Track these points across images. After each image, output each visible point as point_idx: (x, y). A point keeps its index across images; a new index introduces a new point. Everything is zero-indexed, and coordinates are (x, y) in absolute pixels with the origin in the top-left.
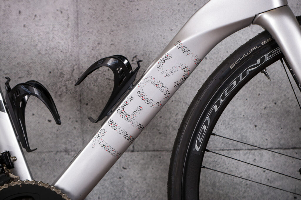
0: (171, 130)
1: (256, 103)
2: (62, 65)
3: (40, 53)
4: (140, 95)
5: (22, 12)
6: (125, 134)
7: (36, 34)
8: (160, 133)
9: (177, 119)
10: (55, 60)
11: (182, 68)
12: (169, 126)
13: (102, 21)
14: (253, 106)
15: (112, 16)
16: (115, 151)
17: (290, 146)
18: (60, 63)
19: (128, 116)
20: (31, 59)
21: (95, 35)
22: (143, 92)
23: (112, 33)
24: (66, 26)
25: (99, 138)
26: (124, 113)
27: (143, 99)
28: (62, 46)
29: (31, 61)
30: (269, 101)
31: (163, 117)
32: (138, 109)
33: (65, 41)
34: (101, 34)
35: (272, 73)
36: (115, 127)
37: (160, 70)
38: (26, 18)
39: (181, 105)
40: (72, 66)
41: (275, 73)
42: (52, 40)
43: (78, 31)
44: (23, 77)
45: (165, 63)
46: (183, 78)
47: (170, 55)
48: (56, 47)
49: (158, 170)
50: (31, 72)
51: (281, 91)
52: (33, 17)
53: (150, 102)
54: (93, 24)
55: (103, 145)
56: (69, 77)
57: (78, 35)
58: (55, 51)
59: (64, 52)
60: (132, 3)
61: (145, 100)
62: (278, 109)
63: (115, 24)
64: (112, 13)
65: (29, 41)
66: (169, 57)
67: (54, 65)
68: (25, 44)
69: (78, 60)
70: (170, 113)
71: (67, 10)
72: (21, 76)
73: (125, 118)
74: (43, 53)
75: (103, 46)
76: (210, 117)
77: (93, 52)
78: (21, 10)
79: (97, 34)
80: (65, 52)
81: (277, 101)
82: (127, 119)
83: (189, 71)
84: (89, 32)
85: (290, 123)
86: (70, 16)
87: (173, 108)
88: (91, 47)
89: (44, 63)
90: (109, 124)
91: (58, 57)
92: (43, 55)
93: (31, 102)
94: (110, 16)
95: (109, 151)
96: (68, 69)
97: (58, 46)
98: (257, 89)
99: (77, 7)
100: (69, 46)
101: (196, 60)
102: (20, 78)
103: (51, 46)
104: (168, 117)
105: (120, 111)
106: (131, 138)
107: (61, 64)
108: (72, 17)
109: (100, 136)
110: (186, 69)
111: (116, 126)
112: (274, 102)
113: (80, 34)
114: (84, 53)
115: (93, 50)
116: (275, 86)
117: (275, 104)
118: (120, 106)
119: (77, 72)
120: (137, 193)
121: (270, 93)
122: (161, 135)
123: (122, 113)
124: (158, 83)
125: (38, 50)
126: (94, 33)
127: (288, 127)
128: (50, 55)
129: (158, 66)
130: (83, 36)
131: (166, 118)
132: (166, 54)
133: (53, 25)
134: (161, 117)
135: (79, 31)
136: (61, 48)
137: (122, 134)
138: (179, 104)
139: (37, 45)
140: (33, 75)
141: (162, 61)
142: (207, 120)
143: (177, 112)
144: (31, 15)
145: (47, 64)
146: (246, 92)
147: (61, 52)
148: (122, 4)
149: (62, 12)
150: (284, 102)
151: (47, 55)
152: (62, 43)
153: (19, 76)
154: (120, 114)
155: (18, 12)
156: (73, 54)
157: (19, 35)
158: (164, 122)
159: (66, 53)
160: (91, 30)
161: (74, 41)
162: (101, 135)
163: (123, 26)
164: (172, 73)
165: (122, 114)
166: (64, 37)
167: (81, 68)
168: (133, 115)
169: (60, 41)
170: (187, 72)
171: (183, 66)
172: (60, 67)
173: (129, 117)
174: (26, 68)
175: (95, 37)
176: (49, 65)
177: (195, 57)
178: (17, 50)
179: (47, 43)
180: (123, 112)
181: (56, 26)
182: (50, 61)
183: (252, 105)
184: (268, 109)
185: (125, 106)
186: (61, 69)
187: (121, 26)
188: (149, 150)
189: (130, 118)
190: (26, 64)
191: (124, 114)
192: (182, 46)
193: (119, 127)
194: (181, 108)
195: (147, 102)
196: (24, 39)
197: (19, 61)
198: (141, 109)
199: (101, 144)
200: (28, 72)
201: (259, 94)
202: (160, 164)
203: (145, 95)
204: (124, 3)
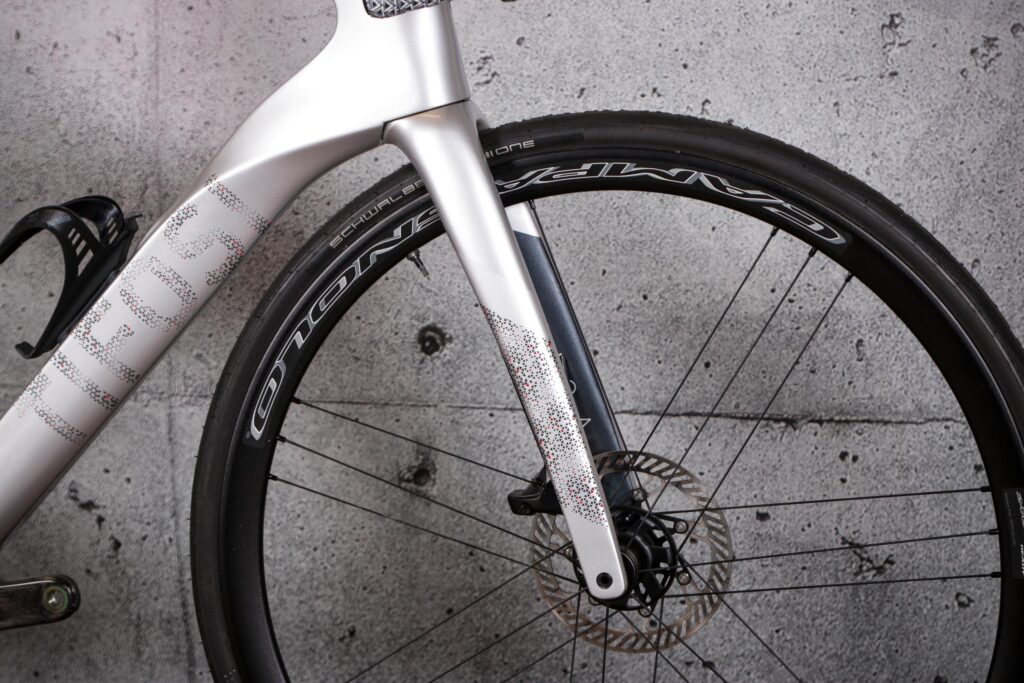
0: (383, 351)
1: (596, 294)
2: (119, 173)
3: (65, 141)
4: (125, 298)
5: (22, 34)
6: (94, 392)
7: (56, 93)
8: (357, 359)
9: (400, 326)
10: (101, 160)
11: (223, 240)
12: (380, 342)
13: (217, 65)
14: (588, 302)
15: (241, 55)
16: (70, 428)
17: (680, 408)
18: (113, 167)
19: (99, 348)
20: (45, 155)
21: (199, 101)
22: (133, 291)
23: (240, 98)
24: (128, 76)
25: (34, 395)
26: (90, 339)
27: (134, 308)
28: (119, 126)
29: (46, 160)
30: (630, 290)
31: (363, 319)
32: (123, 333)
33: (125, 112)
34: (213, 99)
35: (638, 217)
36: (69, 373)
37: (170, 242)
38: (32, 52)
39: (409, 290)
40: (143, 177)
41: (645, 219)
42: (94, 110)
43: (158, 88)
44: (27, 199)
45: (183, 225)
46: (228, 264)
47: (195, 208)
48: (104, 128)
49: (351, 453)
50: (45, 188)
51: (660, 265)
52: (50, 49)
53: (150, 317)
54: (195, 73)
55: (42, 414)
56: (134, 204)
57: (157, 99)
58: (102, 138)
59: (122, 142)
60: (290, 23)
61: (138, 311)
62: (651, 312)
63: (247, 76)
64: (242, 46)
65: (40, 109)
66: (191, 213)
67: (100, 173)
68: (29, 115)
69: (158, 162)
70: (382, 311)
71: (132, 34)
72: (21, 198)
73: (92, 352)
74: (73, 141)
75: (217, 129)
76: (286, 360)
77: (193, 144)
78: (22, 30)
79: (202, 98)
80: (125, 140)
81: (650, 292)
82: (96, 355)
83: (240, 248)
84: (183, 92)
85: (681, 349)
86: (139, 49)
87: (389, 298)
88: (188, 131)
89: (75, 167)
90: (57, 365)
91: (109, 153)
92: (72, 146)
93: (46, 262)
94: (237, 53)
95: (56, 427)
96: (133, 184)
97: (109, 125)
98: (600, 259)
99: (156, 27)
100: (134, 126)
101: (254, 223)
102: (19, 200)
103: (92, 125)
104: (377, 320)
105: (81, 334)
106: (109, 399)
107: (115, 171)
108: (144, 55)
109: (37, 391)
110: (232, 242)
111: (71, 371)
112: (642, 293)
113: (161, 96)
114: (171, 146)
115: (192, 138)
116: (645, 253)
117: (645, 297)
118: (82, 324)
119: (156, 193)
120: (302, 505)
121: (632, 269)
122: (359, 363)
123: (86, 341)
124: (168, 274)
125: (62, 132)
126: (196, 95)
127: (677, 359)
128: (90, 147)
129: (168, 233)
130: (169, 103)
131: (371, 321)
132: (185, 204)
133: (97, 72)
134: (359, 318)
135: (161, 89)
136: (115, 129)
137: (85, 389)
138: (405, 286)
139: (58, 120)
140: (49, 196)
141: (177, 221)
142: (278, 367)
143: (399, 307)
144: (45, 45)
145: (83, 170)
146: (570, 265)
147: (116, 139)
148: (267, 24)
149: (119, 39)
150: (666, 295)
151: (82, 147)
152: (119, 118)
153: (16, 197)
154: (81, 342)
155: (14, 33)
156: (145, 147)
157: (16, 93)
158: (368, 332)
159: (128, 142)
160: (189, 88)
161: (146, 114)
162: (39, 389)
163: (268, 81)
164: (199, 252)
165: (87, 343)
166: (124, 102)
167: (164, 182)
168: (110, 346)
169: (114, 113)
170: (235, 250)
171: (224, 235)
172: (114, 178)
173: (101, 349)
174: (34, 178)
175: (198, 107)
176: (86, 172)
177: (251, 215)
178: (12, 129)
179: (83, 115)
180: (88, 336)
181: (103, 74)
182: (90, 163)
183: (586, 299)
184: (627, 310)
185: (92, 324)
186: (115, 185)
187: (262, 81)
188: (330, 399)
189: (105, 352)
190: (32, 166)
191: (91, 342)
192: (221, 188)
193: (79, 373)
194: (409, 298)
195: (142, 318)
196: (27, 103)
197: (15, 157)
198: (130, 332)
199: (38, 410)
200: (39, 187)
201: (604, 272)
202: (357, 437)
203: (139, 300)
204: (271, 21)
